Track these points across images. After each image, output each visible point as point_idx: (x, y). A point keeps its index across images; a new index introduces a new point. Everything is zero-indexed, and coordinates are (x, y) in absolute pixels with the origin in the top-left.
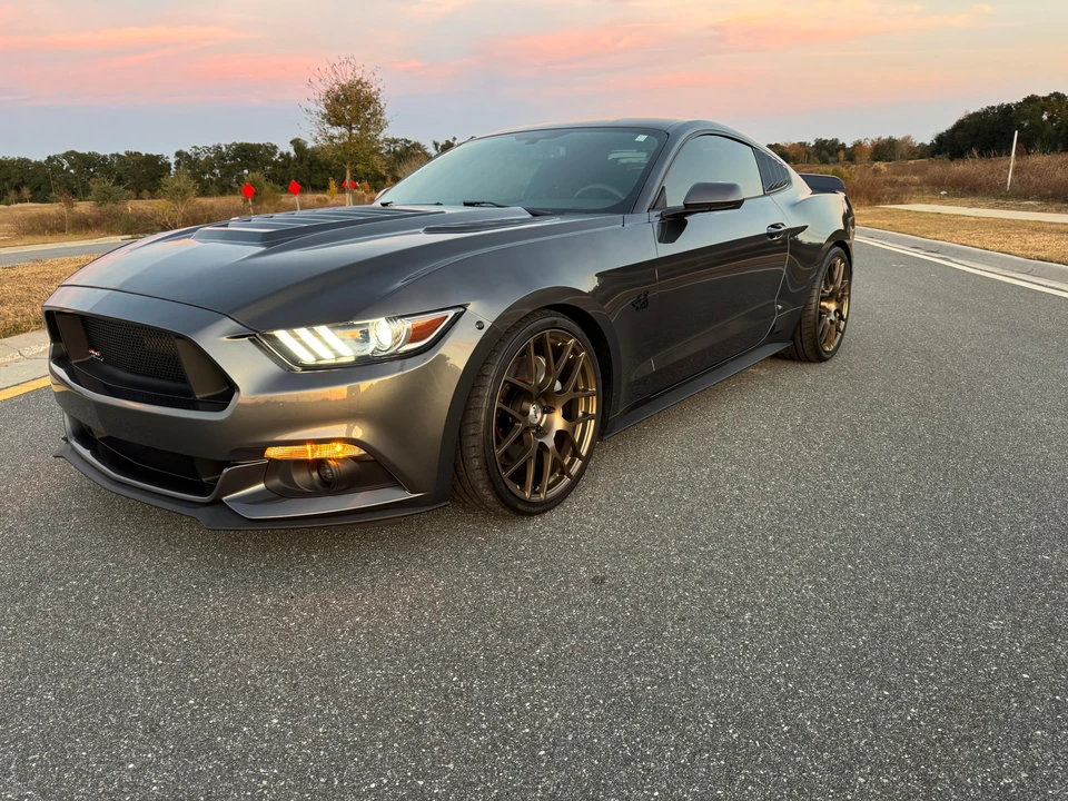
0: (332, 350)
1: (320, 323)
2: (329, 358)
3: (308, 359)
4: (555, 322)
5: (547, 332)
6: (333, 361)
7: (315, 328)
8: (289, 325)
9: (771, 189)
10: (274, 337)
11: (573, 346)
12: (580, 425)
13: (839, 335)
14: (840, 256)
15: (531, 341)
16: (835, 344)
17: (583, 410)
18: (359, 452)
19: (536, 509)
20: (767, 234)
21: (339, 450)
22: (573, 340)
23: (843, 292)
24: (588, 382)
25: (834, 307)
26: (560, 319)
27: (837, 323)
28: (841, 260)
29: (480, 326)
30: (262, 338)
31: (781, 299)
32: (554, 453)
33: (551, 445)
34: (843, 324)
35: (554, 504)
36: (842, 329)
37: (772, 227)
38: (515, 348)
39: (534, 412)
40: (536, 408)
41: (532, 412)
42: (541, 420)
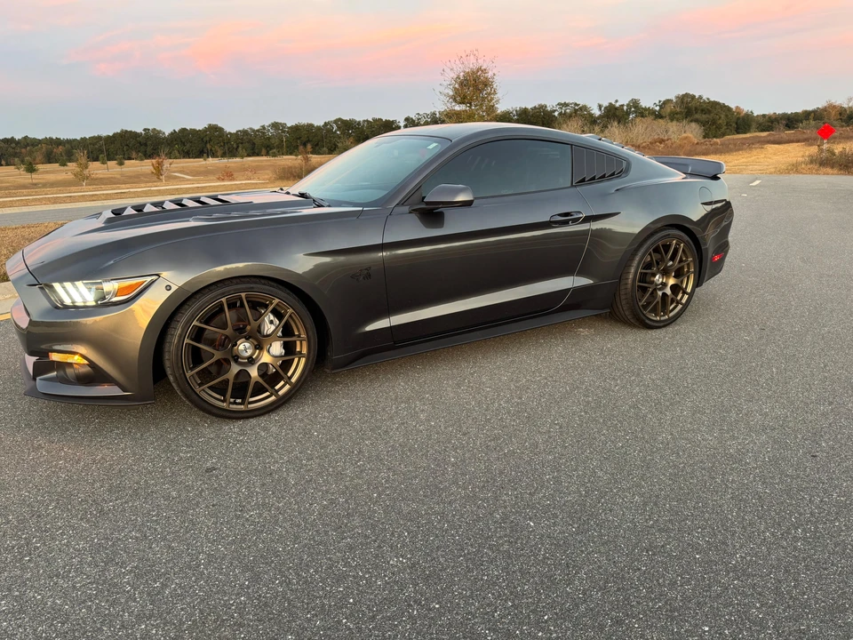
0: (83, 297)
1: (77, 280)
2: (79, 303)
3: (68, 302)
4: (253, 288)
5: (243, 295)
6: (82, 304)
7: (76, 283)
8: (61, 281)
9: (583, 181)
10: (52, 287)
11: (277, 304)
12: (296, 360)
13: (680, 306)
14: (674, 237)
15: (224, 300)
16: (671, 315)
17: (298, 349)
18: (86, 362)
19: (234, 415)
20: (550, 222)
21: (76, 359)
22: (277, 301)
23: (689, 268)
24: (300, 330)
25: (672, 281)
26: (259, 286)
27: (673, 296)
28: (677, 241)
29: (168, 288)
30: (46, 287)
31: (581, 273)
32: (255, 378)
33: (254, 372)
34: (686, 297)
35: (256, 413)
36: (684, 301)
37: (559, 215)
38: (205, 304)
39: (244, 347)
40: (247, 345)
41: (241, 347)
42: (253, 354)
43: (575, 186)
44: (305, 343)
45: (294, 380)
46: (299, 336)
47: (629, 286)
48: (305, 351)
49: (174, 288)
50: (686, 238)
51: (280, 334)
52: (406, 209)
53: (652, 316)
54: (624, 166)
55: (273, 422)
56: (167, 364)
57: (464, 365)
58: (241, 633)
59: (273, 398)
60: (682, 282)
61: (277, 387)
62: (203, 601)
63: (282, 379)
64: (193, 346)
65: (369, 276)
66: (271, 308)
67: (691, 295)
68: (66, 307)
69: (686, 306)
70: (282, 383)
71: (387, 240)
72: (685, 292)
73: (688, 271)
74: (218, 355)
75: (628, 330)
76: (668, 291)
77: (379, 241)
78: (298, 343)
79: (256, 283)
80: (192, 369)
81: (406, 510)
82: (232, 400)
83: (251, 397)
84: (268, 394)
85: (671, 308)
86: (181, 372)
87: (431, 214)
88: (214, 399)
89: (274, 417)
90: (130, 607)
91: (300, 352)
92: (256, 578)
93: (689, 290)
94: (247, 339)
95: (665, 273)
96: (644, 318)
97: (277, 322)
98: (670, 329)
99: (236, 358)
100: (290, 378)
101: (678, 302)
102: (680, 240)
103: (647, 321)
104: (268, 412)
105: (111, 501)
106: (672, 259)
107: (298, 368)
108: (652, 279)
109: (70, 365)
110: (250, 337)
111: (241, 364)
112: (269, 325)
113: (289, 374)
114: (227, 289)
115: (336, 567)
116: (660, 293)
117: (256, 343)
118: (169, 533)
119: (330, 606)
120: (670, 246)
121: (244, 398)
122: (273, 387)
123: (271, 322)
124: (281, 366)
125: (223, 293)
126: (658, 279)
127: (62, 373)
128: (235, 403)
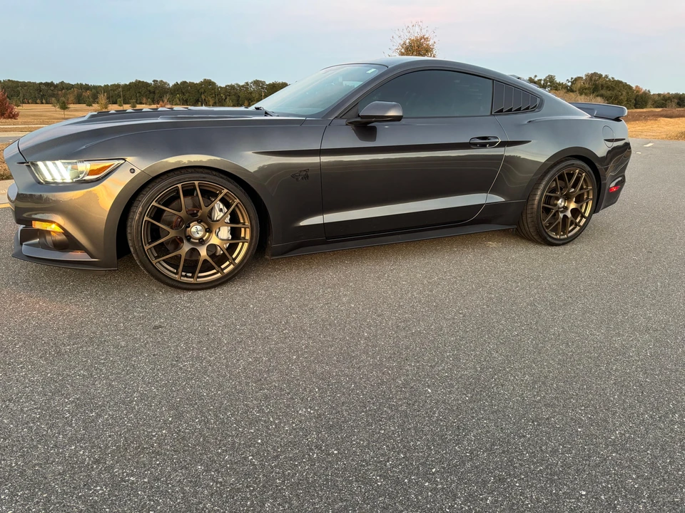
0: (62, 176)
1: (57, 160)
2: (59, 180)
3: (49, 179)
4: (205, 177)
5: (196, 183)
6: (61, 181)
7: (56, 162)
8: (43, 160)
9: (501, 111)
10: (37, 165)
11: (225, 194)
12: (241, 244)
13: (578, 228)
14: (578, 167)
15: (179, 185)
16: (570, 235)
17: (242, 235)
18: (61, 231)
19: (185, 286)
20: (470, 143)
21: (53, 227)
22: (226, 191)
23: (588, 195)
24: (244, 219)
25: (573, 205)
26: (211, 176)
27: (573, 219)
28: (580, 170)
29: (132, 171)
30: (31, 165)
31: (494, 191)
32: (204, 256)
33: (203, 252)
34: (584, 220)
35: (204, 286)
36: (582, 224)
37: (478, 138)
38: (163, 188)
39: (196, 230)
40: (199, 227)
41: (193, 229)
42: (204, 236)
43: (494, 115)
44: (248, 230)
45: (237, 261)
46: (244, 224)
47: (535, 206)
48: (248, 237)
49: (137, 171)
50: (588, 169)
51: (227, 220)
52: (344, 121)
53: (553, 235)
54: (538, 103)
55: (217, 295)
56: (129, 237)
57: (386, 263)
58: (157, 460)
59: (219, 275)
60: (581, 207)
61: (223, 267)
62: (129, 430)
63: (228, 259)
64: (152, 224)
65: (306, 177)
66: (220, 197)
67: (588, 219)
68: (47, 183)
69: (583, 228)
70: (228, 263)
71: (324, 147)
72: (583, 216)
73: (587, 198)
74: (172, 234)
75: (531, 245)
76: (569, 214)
77: (317, 147)
78: (243, 230)
79: (208, 174)
80: (149, 243)
81: (319, 371)
82: (184, 274)
83: (200, 272)
84: (214, 271)
85: (570, 229)
86: (141, 244)
87: (365, 127)
88: (167, 270)
89: (219, 291)
90: (66, 431)
91: (244, 238)
92: (179, 416)
93: (587, 215)
94: (199, 221)
95: (568, 198)
96: (546, 235)
97: (225, 210)
98: (568, 247)
99: (189, 238)
100: (234, 259)
101: (577, 225)
102: (582, 170)
103: (549, 239)
104: (214, 287)
105: (68, 345)
106: (574, 186)
107: (242, 251)
108: (555, 202)
109: (49, 232)
110: (201, 221)
111: (193, 243)
112: (219, 211)
113: (234, 256)
114: (183, 176)
115: (251, 412)
116: (561, 215)
117: (207, 227)
118: (112, 374)
119: (240, 444)
120: (573, 174)
121: (193, 273)
122: (219, 266)
123: (221, 210)
124: (227, 249)
125: (179, 180)
126: (561, 202)
127: (43, 239)
128: (186, 276)
